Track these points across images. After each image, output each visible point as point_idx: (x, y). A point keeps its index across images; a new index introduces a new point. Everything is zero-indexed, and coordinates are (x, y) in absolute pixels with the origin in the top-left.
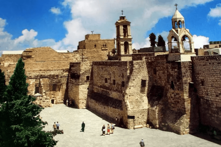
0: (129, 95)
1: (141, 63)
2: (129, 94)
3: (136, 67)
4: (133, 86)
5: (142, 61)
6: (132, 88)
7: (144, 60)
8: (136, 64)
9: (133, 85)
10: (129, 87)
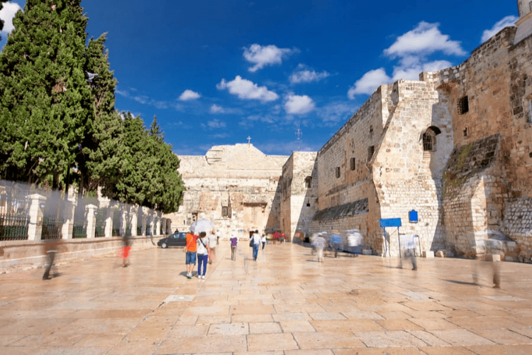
0: (387, 169)
1: (420, 88)
2: (388, 167)
3: (406, 96)
4: (397, 145)
5: (425, 83)
6: (394, 150)
7: (431, 80)
8: (407, 89)
9: (396, 141)
10: (387, 148)
